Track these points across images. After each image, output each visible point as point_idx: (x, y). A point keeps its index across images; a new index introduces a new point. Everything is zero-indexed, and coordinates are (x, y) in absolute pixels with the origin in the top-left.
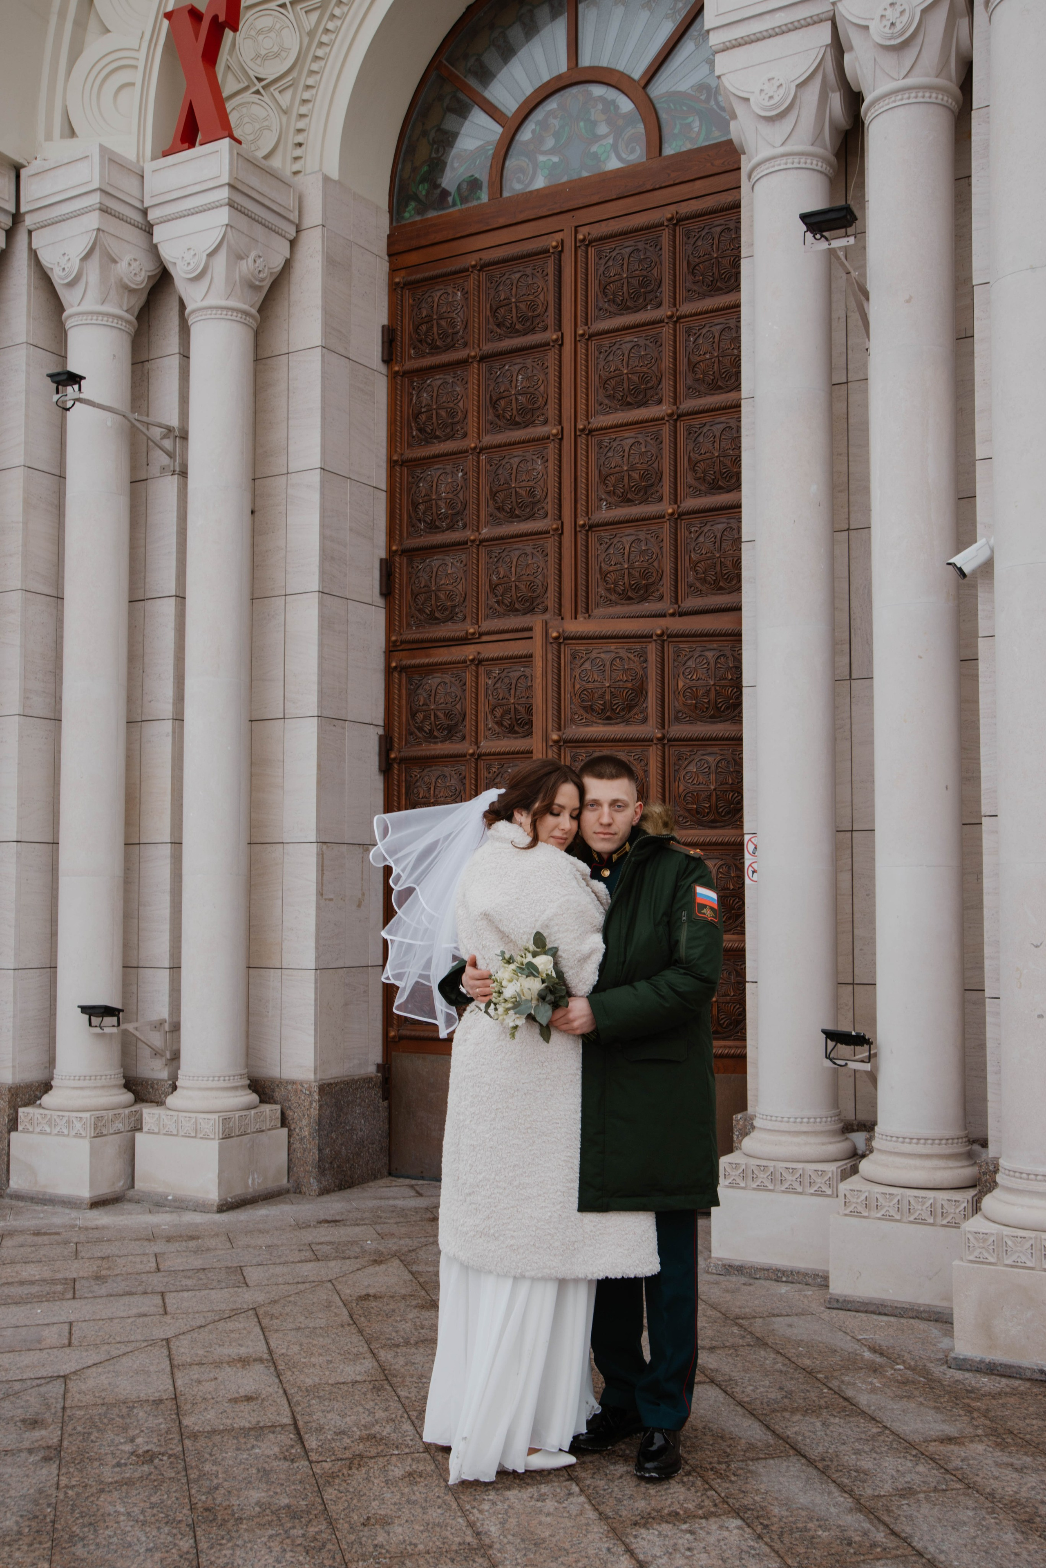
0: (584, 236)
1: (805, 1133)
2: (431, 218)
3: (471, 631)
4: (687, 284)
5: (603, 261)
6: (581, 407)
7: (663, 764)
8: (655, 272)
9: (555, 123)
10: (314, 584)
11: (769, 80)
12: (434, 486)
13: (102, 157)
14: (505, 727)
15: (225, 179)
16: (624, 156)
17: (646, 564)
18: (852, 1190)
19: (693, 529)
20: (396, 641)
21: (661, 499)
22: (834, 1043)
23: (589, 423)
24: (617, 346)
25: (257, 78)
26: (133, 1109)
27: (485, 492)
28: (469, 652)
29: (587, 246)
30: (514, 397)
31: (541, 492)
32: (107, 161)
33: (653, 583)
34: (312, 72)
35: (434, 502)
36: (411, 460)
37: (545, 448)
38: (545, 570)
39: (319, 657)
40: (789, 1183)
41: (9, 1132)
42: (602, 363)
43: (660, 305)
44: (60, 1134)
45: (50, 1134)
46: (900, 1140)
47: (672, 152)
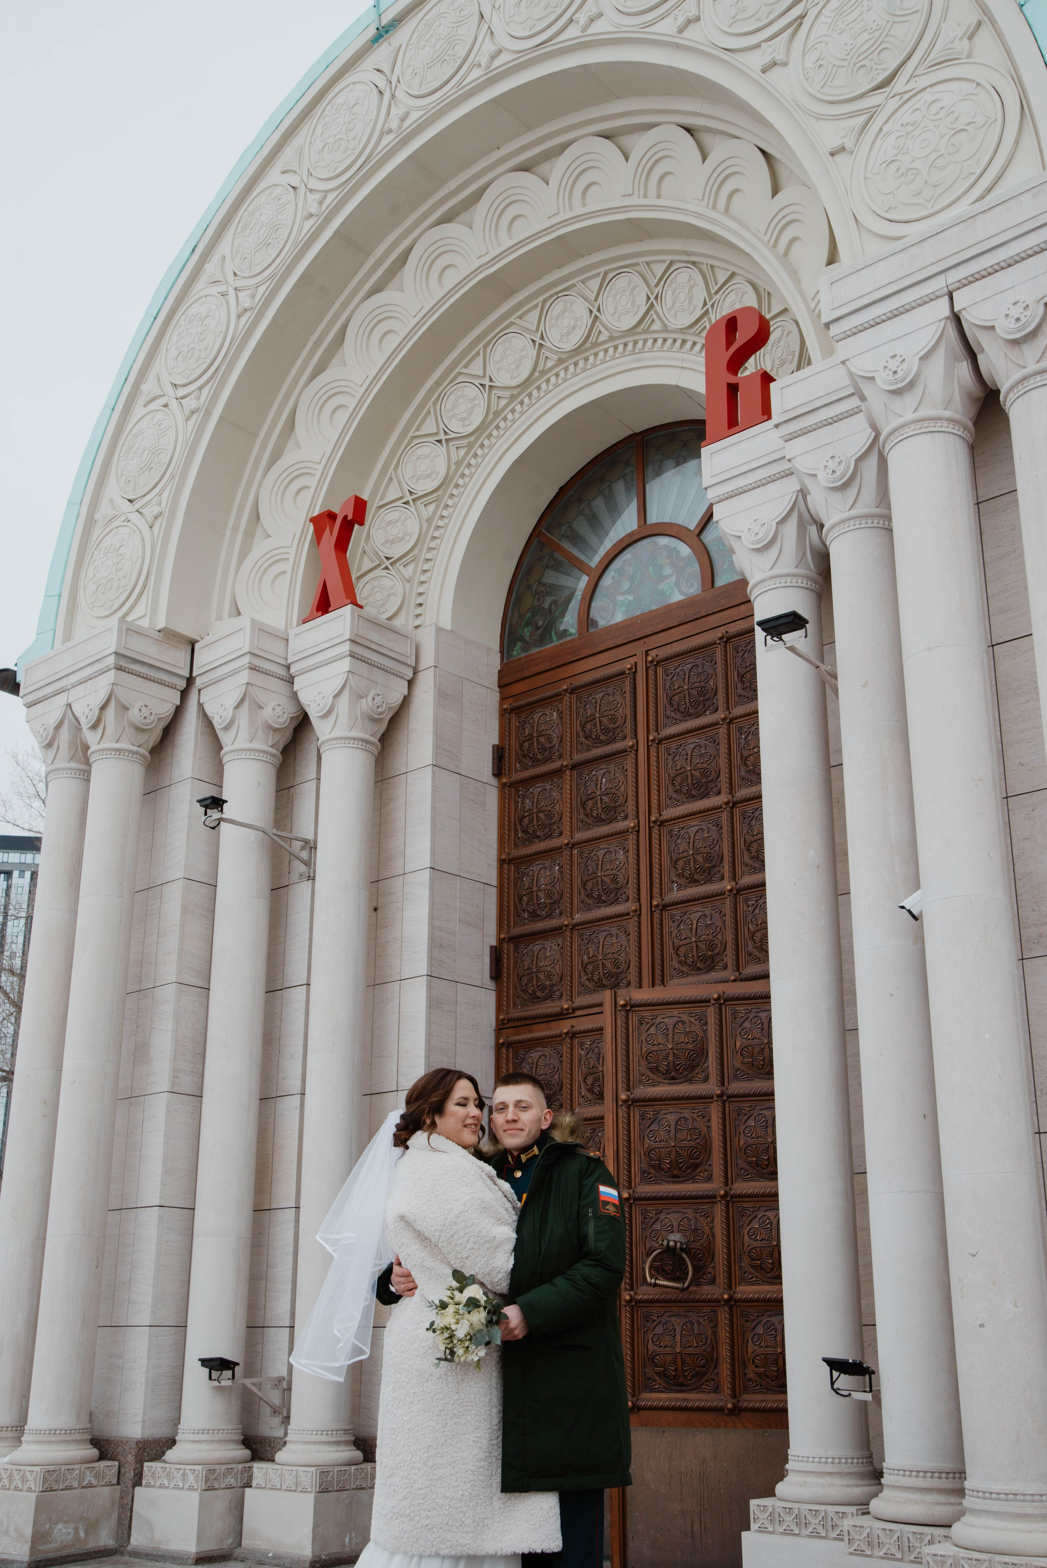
0: (653, 658)
1: (830, 1473)
2: (533, 654)
3: (566, 1006)
4: (739, 690)
5: (669, 677)
6: (654, 802)
7: (724, 1119)
8: (711, 683)
9: (630, 570)
10: (423, 969)
11: (755, 521)
12: (535, 879)
13: (252, 628)
14: (596, 1094)
15: (347, 636)
16: (685, 590)
17: (710, 937)
18: (854, 1526)
19: (750, 903)
20: (503, 1020)
21: (722, 878)
22: (838, 1373)
23: (661, 815)
24: (682, 748)
25: (386, 558)
26: (248, 1465)
27: (577, 882)
28: (565, 1026)
29: (656, 665)
30: (599, 798)
31: (623, 878)
32: (257, 631)
33: (718, 954)
34: (430, 549)
35: (535, 893)
36: (516, 859)
37: (626, 840)
38: (627, 949)
39: (426, 1034)
40: (813, 1526)
41: (134, 1487)
42: (671, 763)
43: (716, 710)
44: (176, 1487)
45: (168, 1488)
46: (901, 1472)
47: (723, 584)
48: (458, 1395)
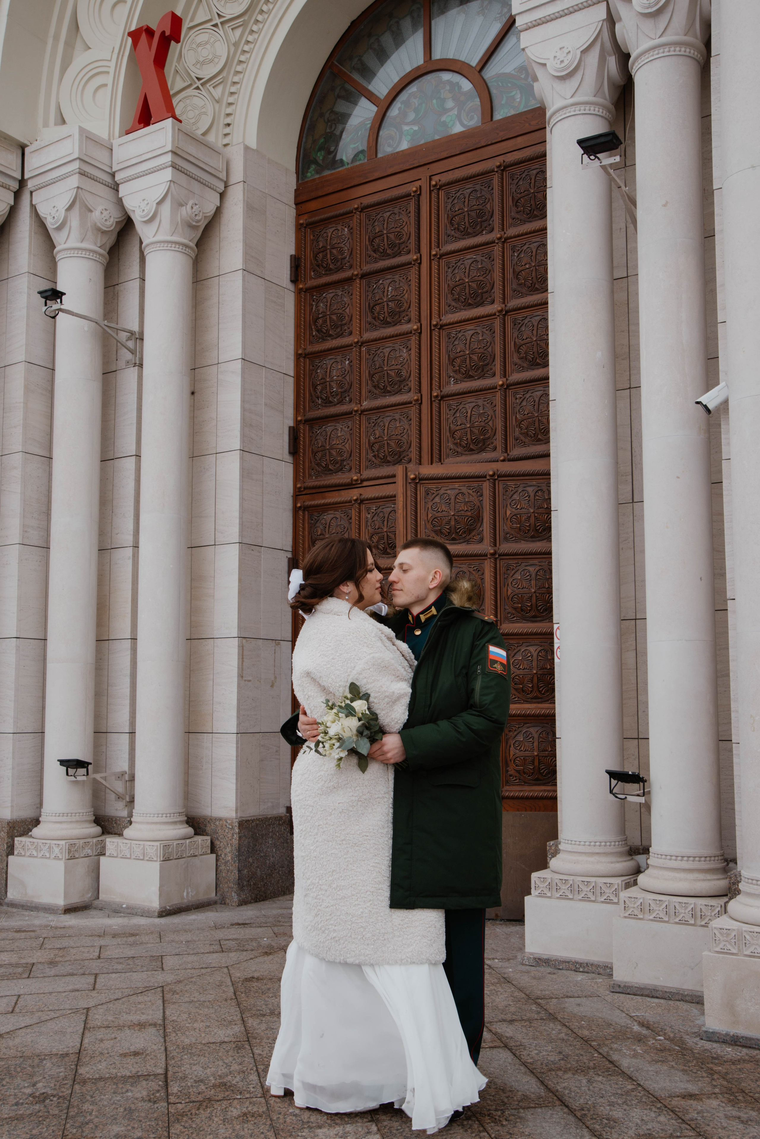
0: (436, 182)
1: (597, 853)
2: (326, 176)
3: (355, 478)
4: (512, 214)
5: (450, 200)
6: (435, 308)
7: (496, 573)
8: (488, 206)
9: (415, 102)
10: (236, 444)
11: (560, 49)
12: (328, 371)
13: (81, 135)
14: (380, 549)
15: (169, 147)
16: (465, 123)
17: (483, 424)
18: (629, 897)
19: (518, 396)
20: (300, 488)
21: (494, 375)
22: (616, 781)
23: (441, 320)
24: (461, 262)
25: (197, 78)
26: (100, 839)
27: (365, 375)
28: (354, 494)
29: (439, 189)
30: (385, 303)
31: (405, 372)
32: (84, 139)
33: (489, 438)
34: (237, 73)
35: (328, 383)
36: (312, 353)
37: (409, 340)
38: (409, 431)
39: (240, 499)
40: (585, 893)
41: (7, 856)
42: (450, 275)
43: (492, 230)
44: (43, 857)
45: (36, 857)
46: (668, 857)
47: (501, 118)
48: (358, 827)
